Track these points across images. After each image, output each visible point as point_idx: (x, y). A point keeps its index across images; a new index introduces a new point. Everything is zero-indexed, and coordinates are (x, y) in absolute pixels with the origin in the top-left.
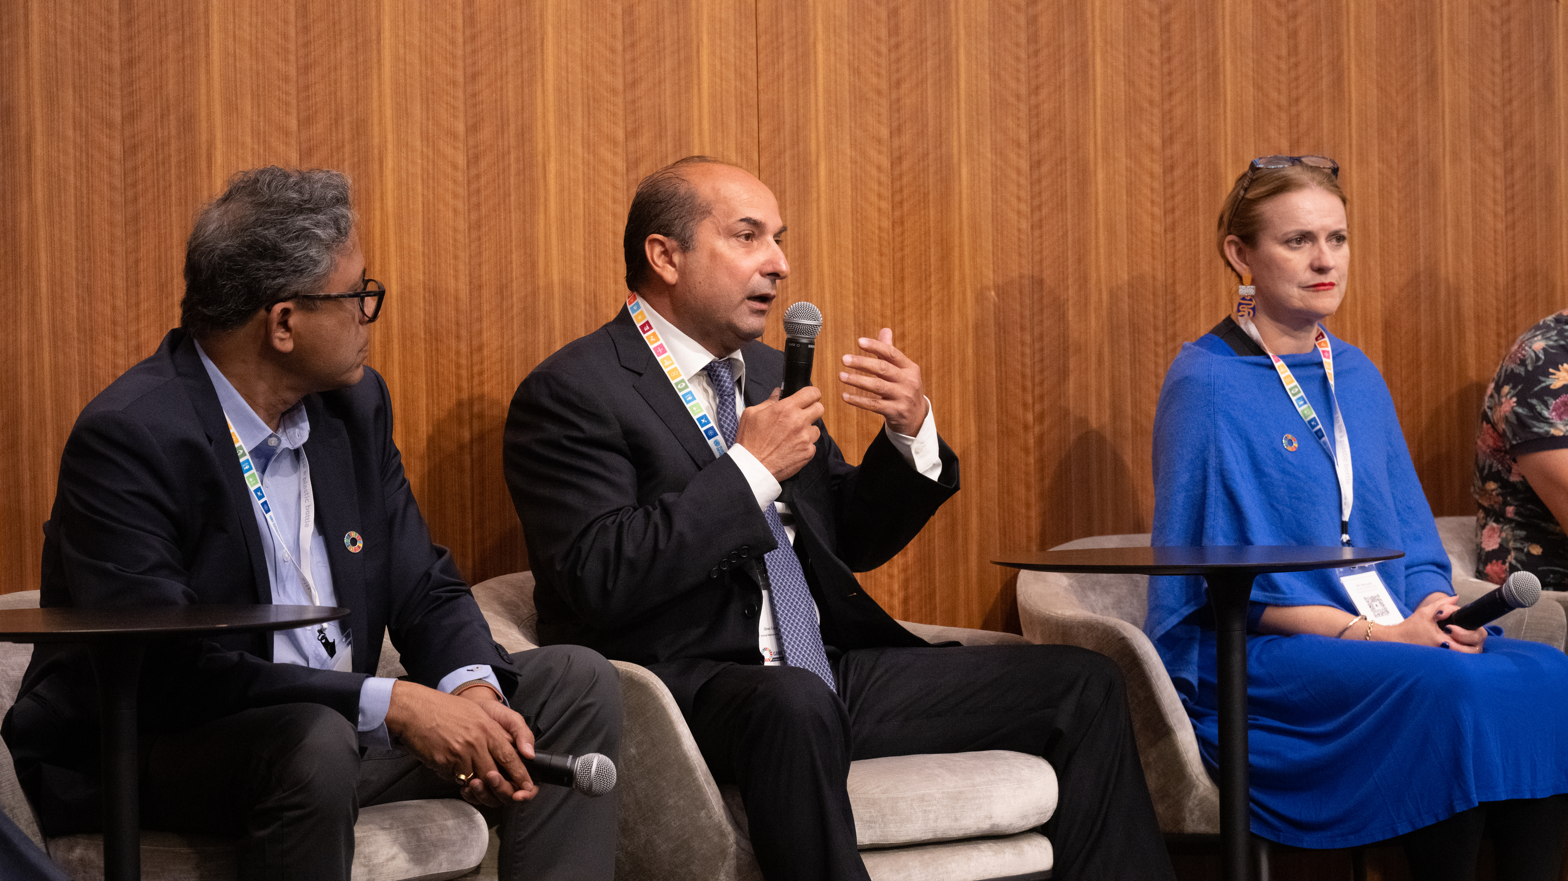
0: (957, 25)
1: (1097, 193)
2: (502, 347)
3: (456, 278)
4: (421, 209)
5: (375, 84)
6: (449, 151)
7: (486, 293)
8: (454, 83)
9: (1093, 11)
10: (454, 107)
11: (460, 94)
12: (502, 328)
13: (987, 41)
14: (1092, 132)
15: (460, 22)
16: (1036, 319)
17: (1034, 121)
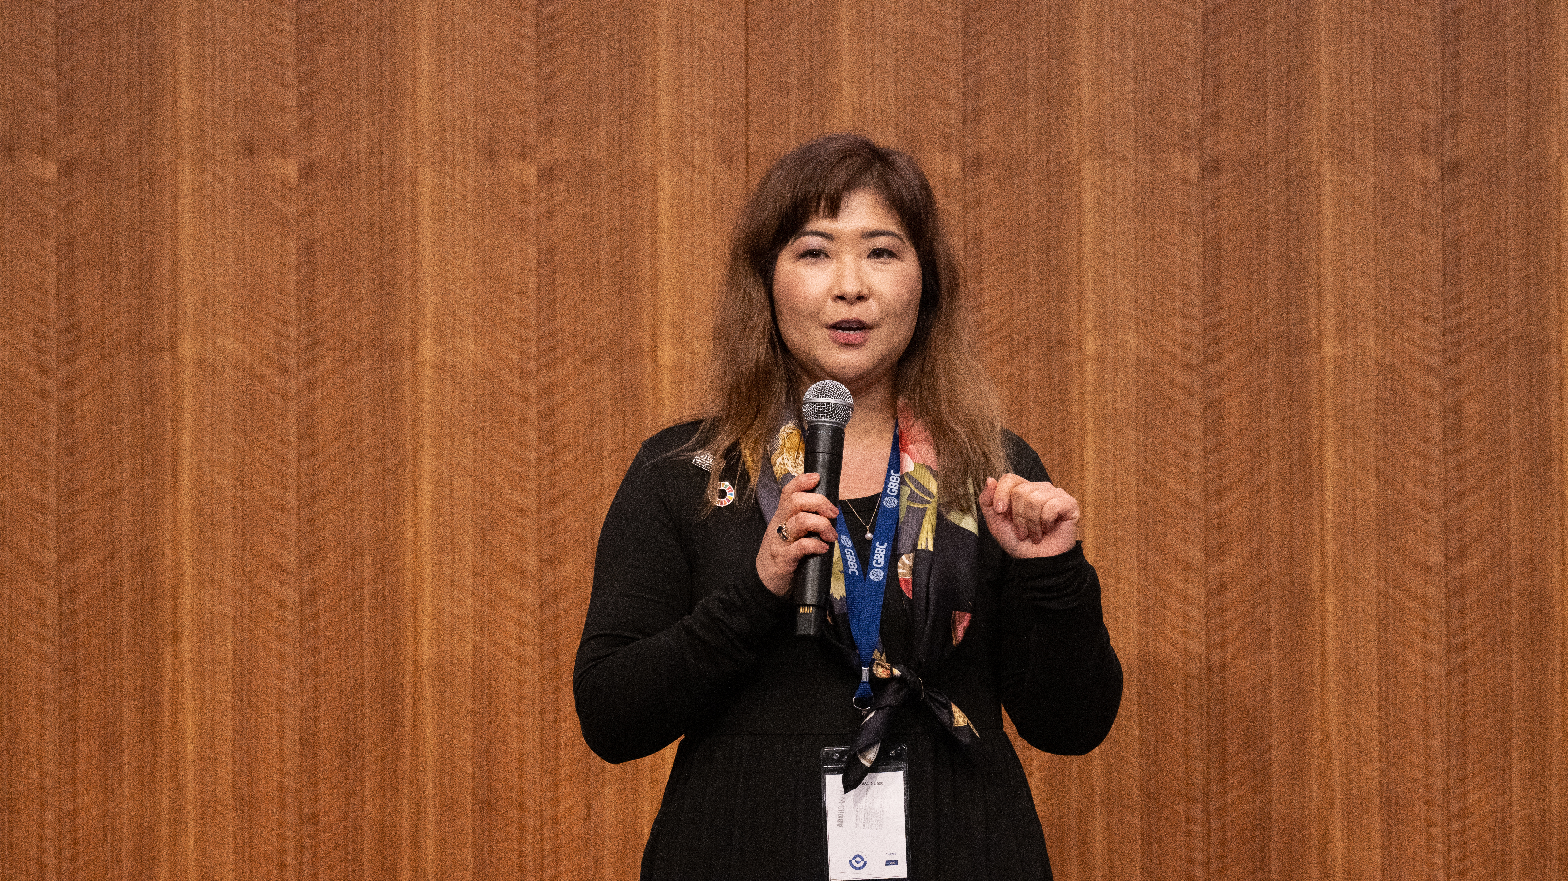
0: (1082, 414)
1: (1323, 624)
2: (346, 816)
3: (281, 736)
4: (230, 654)
5: (168, 511)
6: (273, 586)
7: (324, 753)
8: (283, 508)
9: (1321, 390)
10: (283, 536)
11: (292, 519)
12: (348, 794)
13: (1133, 435)
14: (1316, 546)
15: (293, 435)
16: (1215, 788)
17: (1215, 534)
